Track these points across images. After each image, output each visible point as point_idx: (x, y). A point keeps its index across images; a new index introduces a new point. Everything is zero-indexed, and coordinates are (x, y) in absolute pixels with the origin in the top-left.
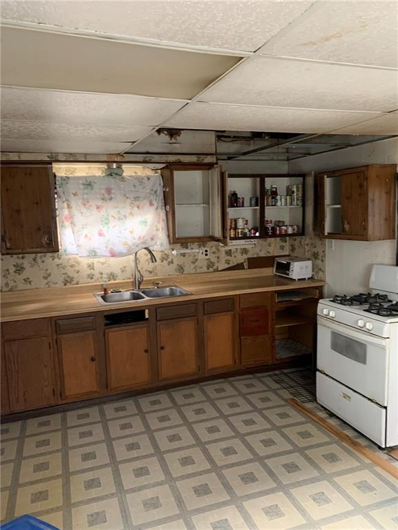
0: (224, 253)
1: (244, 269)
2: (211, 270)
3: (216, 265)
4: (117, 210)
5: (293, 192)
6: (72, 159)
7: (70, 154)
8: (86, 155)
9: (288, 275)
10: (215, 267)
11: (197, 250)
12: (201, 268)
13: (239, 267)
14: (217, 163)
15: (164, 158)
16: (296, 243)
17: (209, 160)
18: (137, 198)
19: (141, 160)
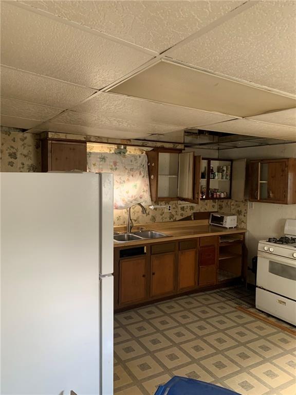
0: (180, 209)
1: (191, 220)
2: (172, 220)
3: (175, 216)
4: (119, 177)
5: (224, 171)
6: (100, 140)
7: (99, 137)
8: (108, 138)
9: (222, 225)
10: (174, 218)
11: (164, 206)
12: (166, 218)
13: (188, 218)
14: (184, 150)
15: (155, 144)
16: (224, 204)
17: (180, 147)
18: (132, 169)
19: (141, 145)
